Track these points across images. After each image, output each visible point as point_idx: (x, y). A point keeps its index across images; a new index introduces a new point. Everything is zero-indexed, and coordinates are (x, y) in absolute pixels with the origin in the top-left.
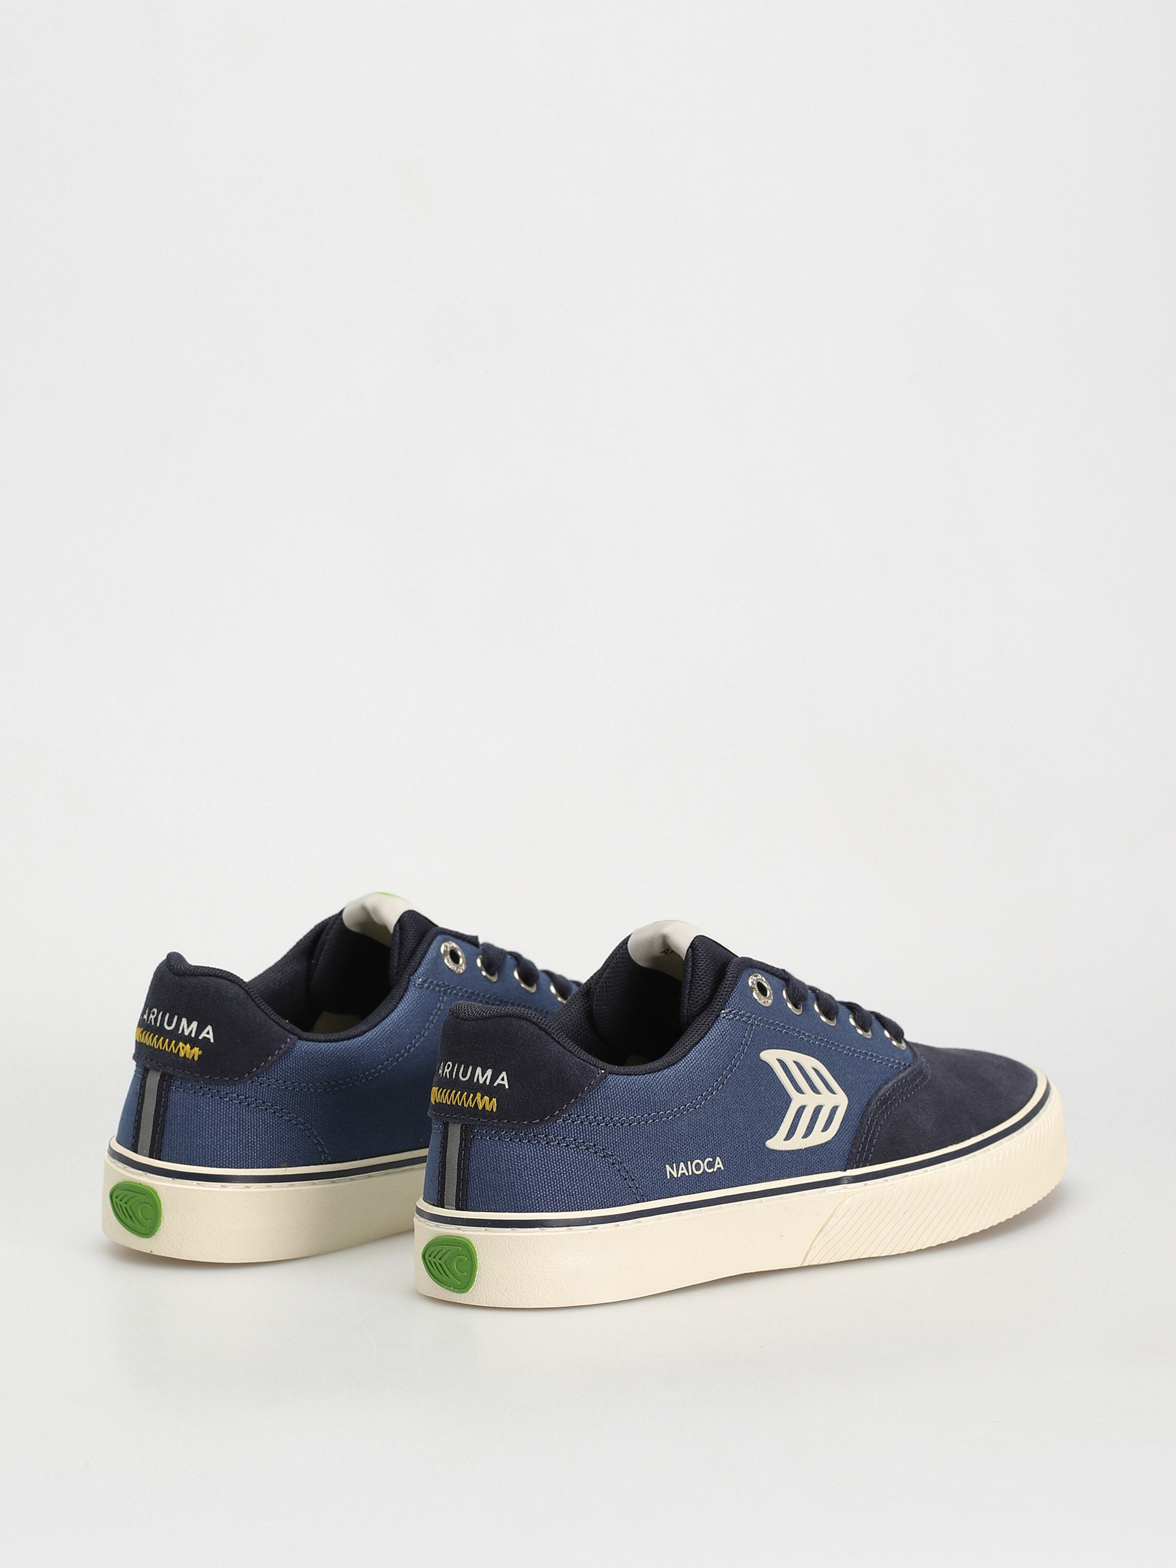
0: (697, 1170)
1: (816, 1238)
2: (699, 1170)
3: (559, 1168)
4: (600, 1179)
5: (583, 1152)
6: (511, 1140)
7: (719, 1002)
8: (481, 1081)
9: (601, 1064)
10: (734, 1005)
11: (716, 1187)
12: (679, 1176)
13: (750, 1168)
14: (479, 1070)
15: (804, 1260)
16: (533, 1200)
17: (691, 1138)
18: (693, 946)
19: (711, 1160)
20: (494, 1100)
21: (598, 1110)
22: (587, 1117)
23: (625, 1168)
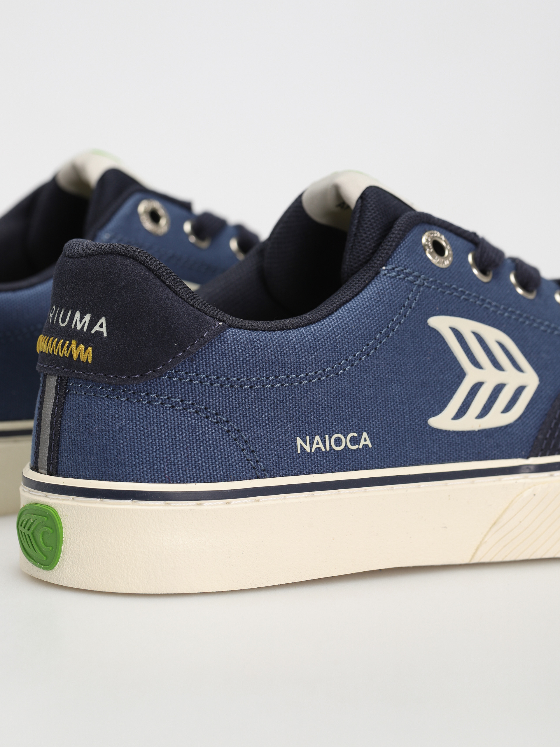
0: (336, 446)
1: (488, 533)
2: (340, 446)
3: (160, 432)
4: (210, 447)
5: (191, 416)
6: (107, 397)
7: (380, 256)
8: (79, 327)
9: (220, 314)
10: (398, 262)
11: (361, 467)
12: (313, 450)
13: (407, 447)
14: (78, 315)
15: (473, 556)
16: (127, 468)
17: (331, 408)
18: (363, 197)
19: (356, 435)
20: (90, 349)
21: (212, 367)
22: (197, 375)
23: (242, 437)
